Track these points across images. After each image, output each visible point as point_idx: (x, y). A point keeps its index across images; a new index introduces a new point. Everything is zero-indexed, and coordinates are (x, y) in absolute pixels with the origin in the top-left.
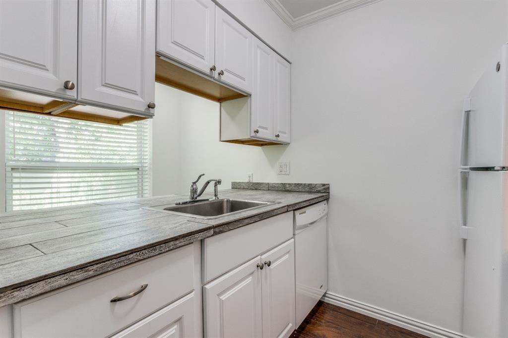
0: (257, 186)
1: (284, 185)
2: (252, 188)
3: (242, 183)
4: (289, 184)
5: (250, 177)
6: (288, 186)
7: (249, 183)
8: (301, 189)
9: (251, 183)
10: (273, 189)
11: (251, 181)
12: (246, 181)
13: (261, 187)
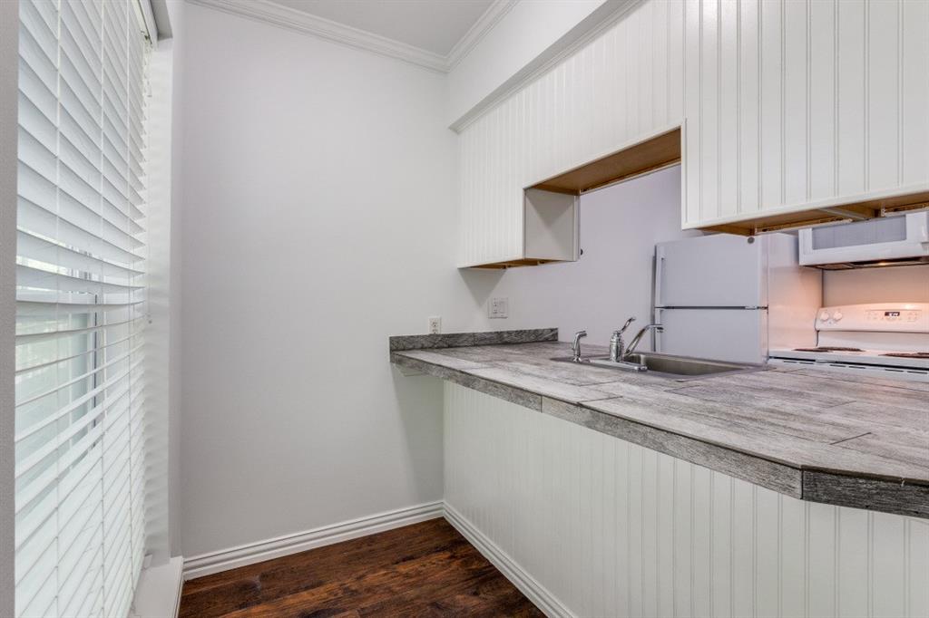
0: (451, 340)
1: (500, 334)
2: (441, 344)
3: (418, 336)
4: (508, 332)
5: (434, 324)
6: (506, 336)
7: (433, 337)
8: (524, 338)
9: (438, 336)
10: (482, 343)
11: (439, 333)
12: (428, 332)
13: (461, 340)
